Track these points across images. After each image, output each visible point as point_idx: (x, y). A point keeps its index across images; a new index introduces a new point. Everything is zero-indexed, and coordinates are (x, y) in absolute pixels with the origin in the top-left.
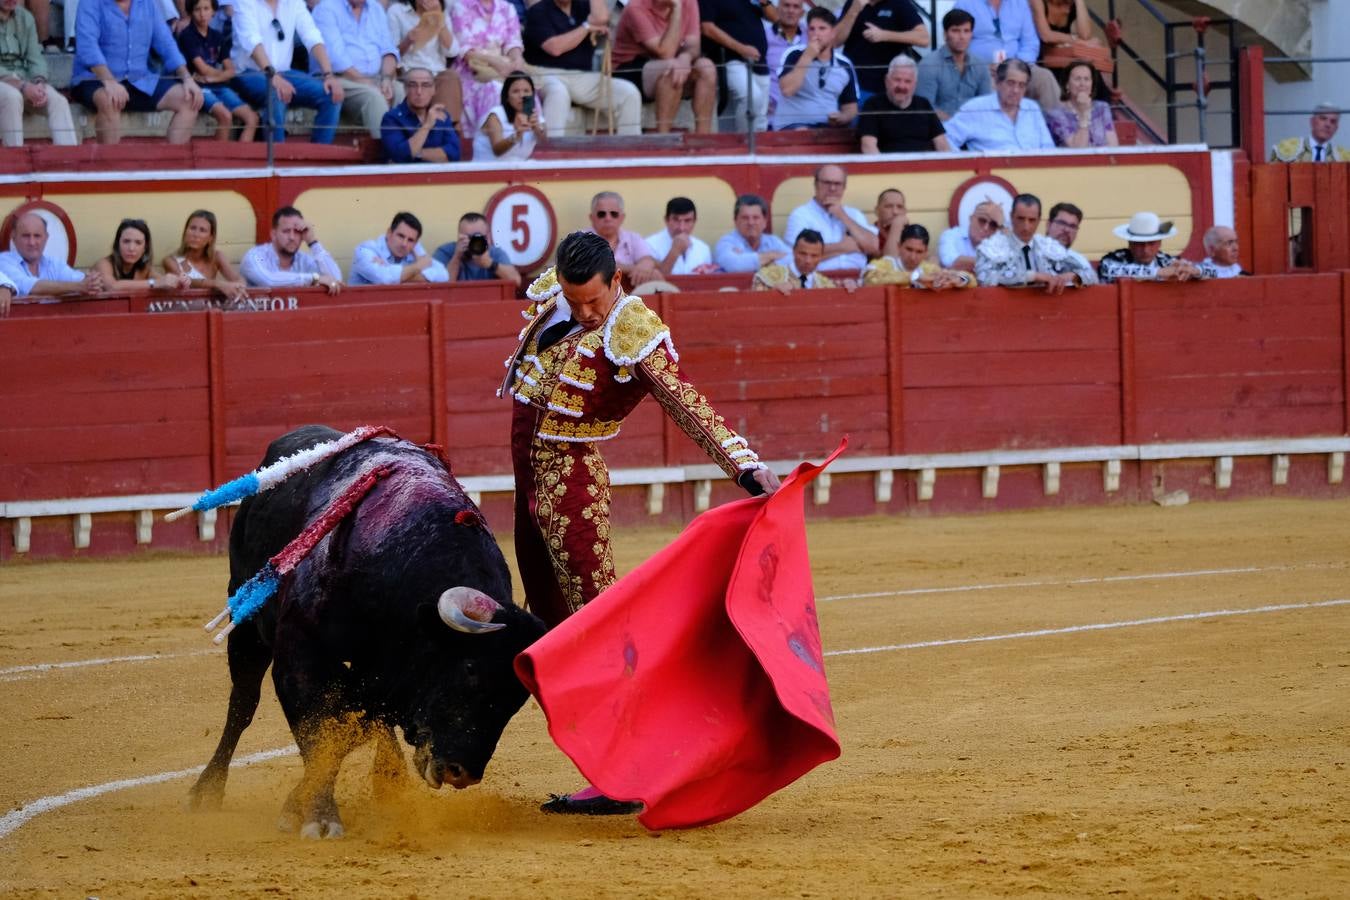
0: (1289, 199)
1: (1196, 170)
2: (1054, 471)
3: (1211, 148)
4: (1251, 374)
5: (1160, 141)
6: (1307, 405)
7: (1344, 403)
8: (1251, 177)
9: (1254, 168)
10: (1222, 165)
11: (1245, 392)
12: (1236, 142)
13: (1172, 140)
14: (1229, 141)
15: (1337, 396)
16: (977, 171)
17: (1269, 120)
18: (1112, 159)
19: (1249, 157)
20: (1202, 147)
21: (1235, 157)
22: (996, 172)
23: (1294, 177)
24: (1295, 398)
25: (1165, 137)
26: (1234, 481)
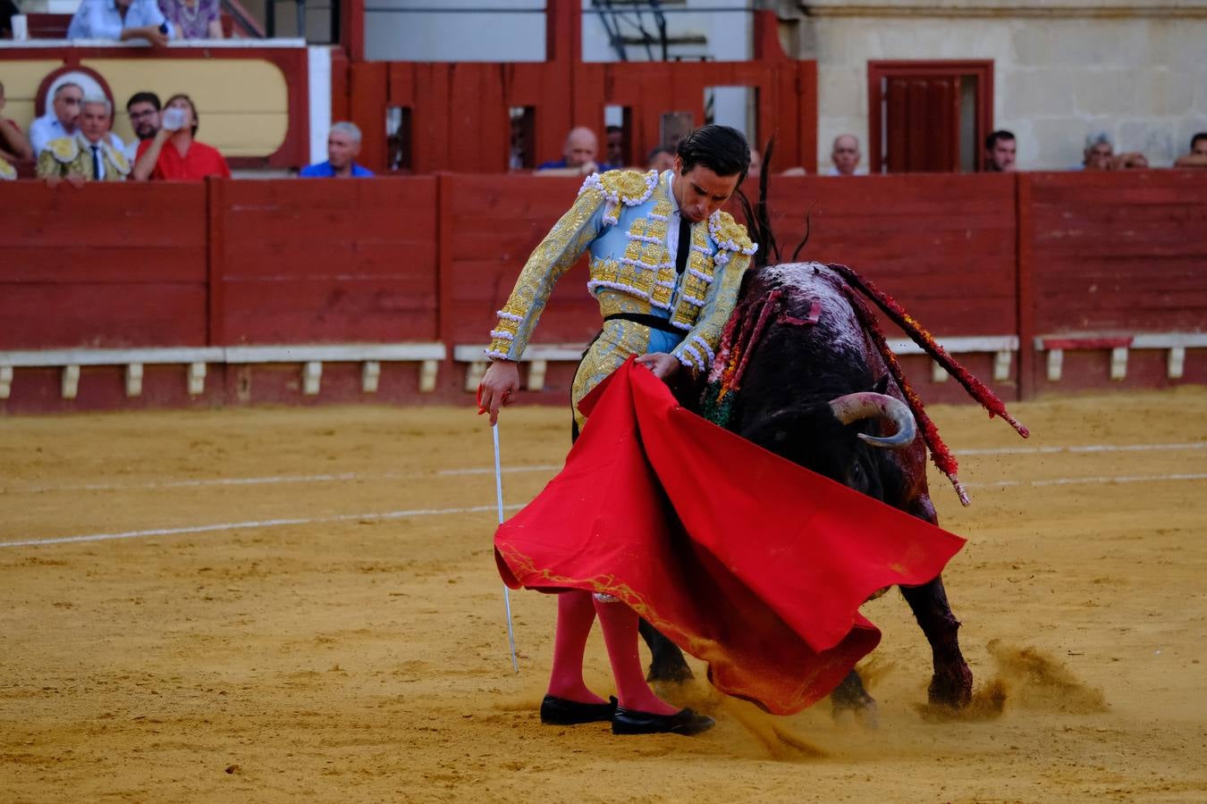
0: (389, 97)
1: (293, 67)
2: (136, 372)
3: (309, 43)
4: (343, 277)
5: (256, 35)
6: (399, 311)
7: (438, 311)
8: (349, 74)
9: (354, 67)
10: (320, 62)
11: (337, 294)
12: (335, 39)
13: (271, 34)
14: (327, 36)
15: (431, 302)
16: (66, 61)
17: (369, 18)
18: (206, 53)
19: (348, 53)
20: (299, 43)
21: (333, 54)
22: (85, 63)
23: (394, 76)
24: (388, 303)
25: (262, 31)
26: (322, 387)
